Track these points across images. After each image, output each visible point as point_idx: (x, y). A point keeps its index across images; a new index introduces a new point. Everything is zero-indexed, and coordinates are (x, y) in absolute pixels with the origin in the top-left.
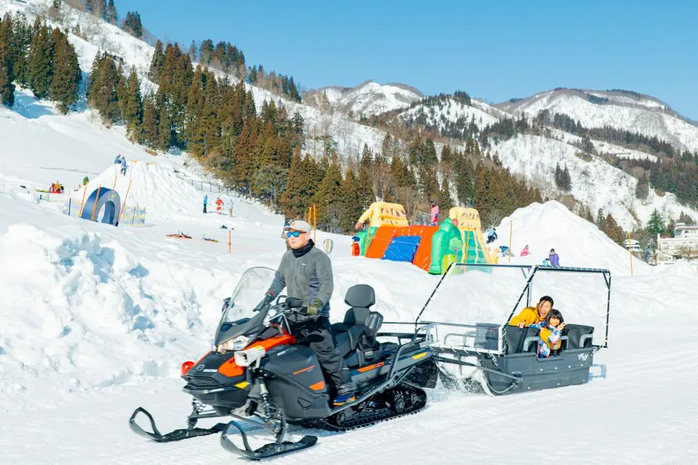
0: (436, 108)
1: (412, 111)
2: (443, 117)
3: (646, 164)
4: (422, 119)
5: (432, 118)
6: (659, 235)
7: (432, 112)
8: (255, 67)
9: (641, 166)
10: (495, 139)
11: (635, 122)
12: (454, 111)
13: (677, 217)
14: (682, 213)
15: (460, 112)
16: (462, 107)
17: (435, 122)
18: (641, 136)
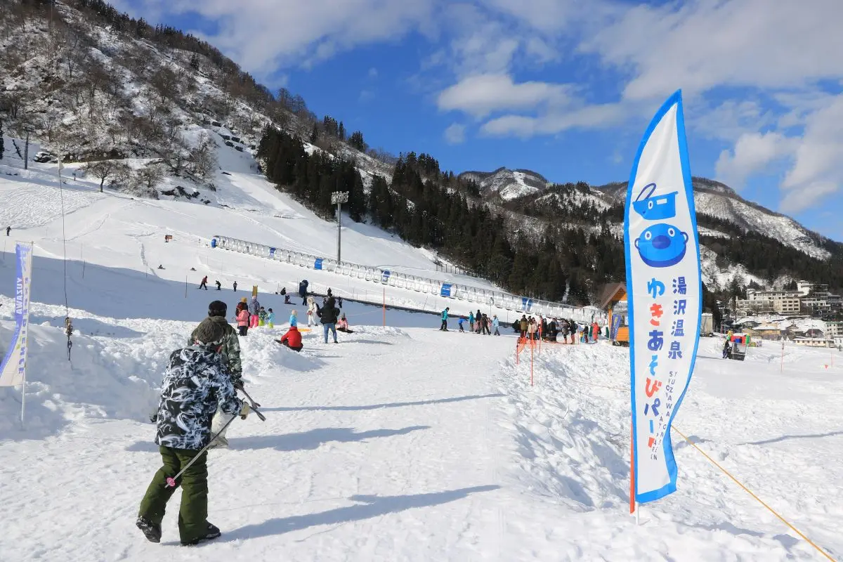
0: (565, 196)
1: (545, 197)
2: (570, 202)
3: (722, 240)
4: (555, 202)
5: (561, 203)
6: (737, 297)
7: (562, 197)
8: (446, 173)
9: (718, 242)
10: (612, 222)
11: (709, 203)
12: (579, 198)
13: (747, 283)
14: (751, 281)
15: (583, 199)
16: (584, 195)
17: (564, 205)
18: (717, 218)
